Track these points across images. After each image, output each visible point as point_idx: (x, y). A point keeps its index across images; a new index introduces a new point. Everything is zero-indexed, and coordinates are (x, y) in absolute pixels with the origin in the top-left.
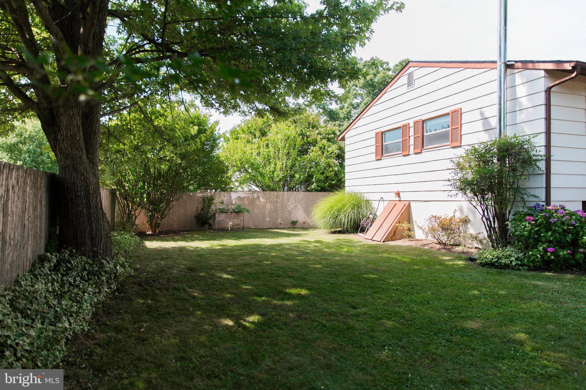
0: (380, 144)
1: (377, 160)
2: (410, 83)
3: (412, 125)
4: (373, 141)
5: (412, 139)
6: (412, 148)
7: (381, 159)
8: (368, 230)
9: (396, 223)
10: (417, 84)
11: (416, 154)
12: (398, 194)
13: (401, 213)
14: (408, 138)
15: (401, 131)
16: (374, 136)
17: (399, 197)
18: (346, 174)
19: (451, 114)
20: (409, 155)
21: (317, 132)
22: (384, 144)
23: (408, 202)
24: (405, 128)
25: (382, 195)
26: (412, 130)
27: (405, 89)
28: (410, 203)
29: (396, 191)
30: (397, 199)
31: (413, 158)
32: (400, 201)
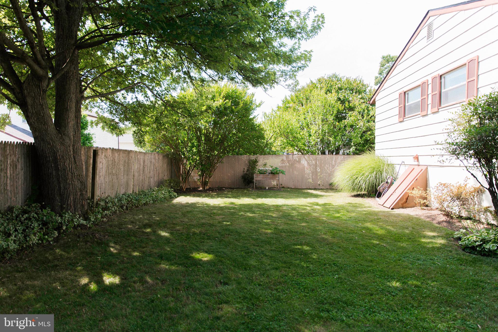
0: (402, 105)
1: (400, 122)
2: (429, 35)
3: (430, 82)
4: (397, 103)
5: (430, 96)
6: (430, 106)
7: (403, 121)
8: (384, 194)
9: (408, 190)
10: (436, 34)
11: (433, 113)
12: (417, 158)
13: (416, 179)
14: (426, 97)
15: (419, 90)
16: (398, 97)
17: (418, 161)
18: (376, 137)
19: (467, 64)
20: (427, 115)
21: (360, 96)
22: (407, 104)
23: (426, 167)
24: (423, 86)
25: (403, 159)
26: (430, 86)
27: (424, 42)
28: (427, 168)
29: (415, 155)
30: (416, 163)
31: (431, 118)
32: (419, 165)
